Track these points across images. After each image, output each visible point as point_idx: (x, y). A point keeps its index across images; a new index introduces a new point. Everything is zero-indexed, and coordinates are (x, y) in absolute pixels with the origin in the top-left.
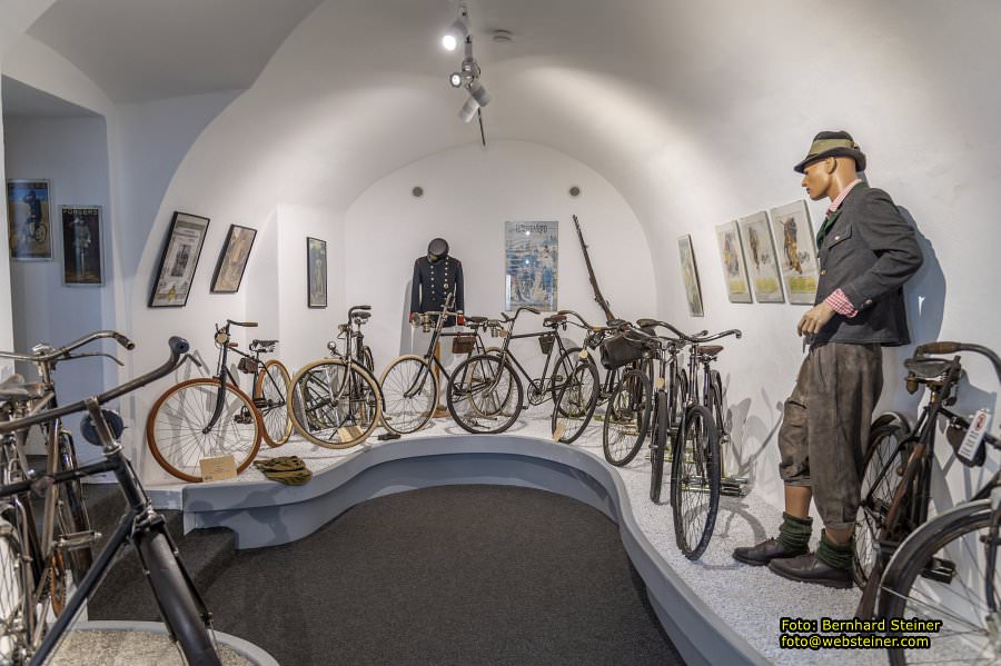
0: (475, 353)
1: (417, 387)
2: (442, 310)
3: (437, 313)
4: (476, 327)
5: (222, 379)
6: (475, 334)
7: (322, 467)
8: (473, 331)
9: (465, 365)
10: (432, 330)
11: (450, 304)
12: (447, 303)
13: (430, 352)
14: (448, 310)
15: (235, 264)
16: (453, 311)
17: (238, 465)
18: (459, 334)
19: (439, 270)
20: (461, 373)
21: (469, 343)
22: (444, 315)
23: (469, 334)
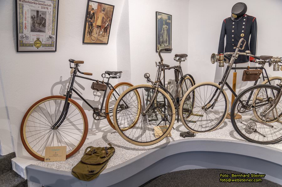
0: (260, 82)
1: (211, 103)
2: (234, 51)
3: (232, 53)
4: (264, 63)
5: (68, 97)
6: (262, 68)
7: (133, 157)
8: (260, 66)
9: (251, 89)
10: (226, 65)
11: (241, 47)
12: (238, 46)
13: (223, 80)
14: (240, 51)
15: (99, 27)
16: (244, 51)
17: (68, 154)
18: (248, 68)
19: (238, 25)
20: (248, 95)
21: (256, 74)
22: (236, 54)
23: (256, 68)
